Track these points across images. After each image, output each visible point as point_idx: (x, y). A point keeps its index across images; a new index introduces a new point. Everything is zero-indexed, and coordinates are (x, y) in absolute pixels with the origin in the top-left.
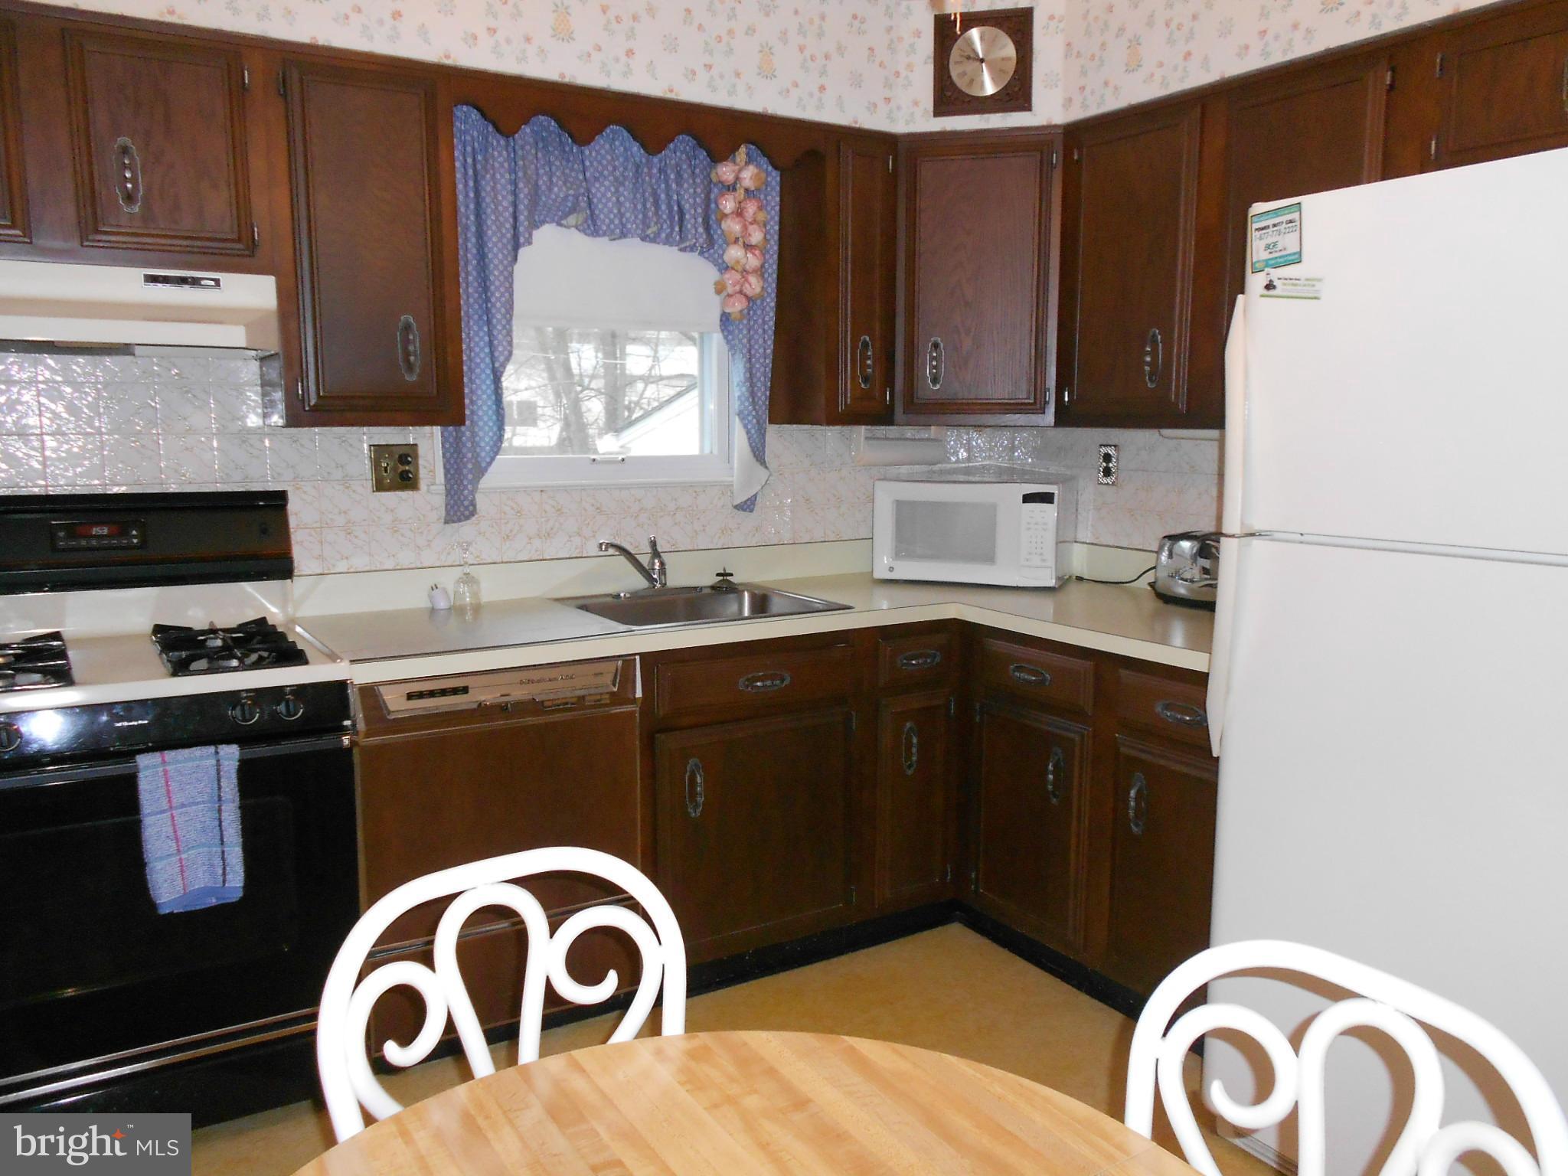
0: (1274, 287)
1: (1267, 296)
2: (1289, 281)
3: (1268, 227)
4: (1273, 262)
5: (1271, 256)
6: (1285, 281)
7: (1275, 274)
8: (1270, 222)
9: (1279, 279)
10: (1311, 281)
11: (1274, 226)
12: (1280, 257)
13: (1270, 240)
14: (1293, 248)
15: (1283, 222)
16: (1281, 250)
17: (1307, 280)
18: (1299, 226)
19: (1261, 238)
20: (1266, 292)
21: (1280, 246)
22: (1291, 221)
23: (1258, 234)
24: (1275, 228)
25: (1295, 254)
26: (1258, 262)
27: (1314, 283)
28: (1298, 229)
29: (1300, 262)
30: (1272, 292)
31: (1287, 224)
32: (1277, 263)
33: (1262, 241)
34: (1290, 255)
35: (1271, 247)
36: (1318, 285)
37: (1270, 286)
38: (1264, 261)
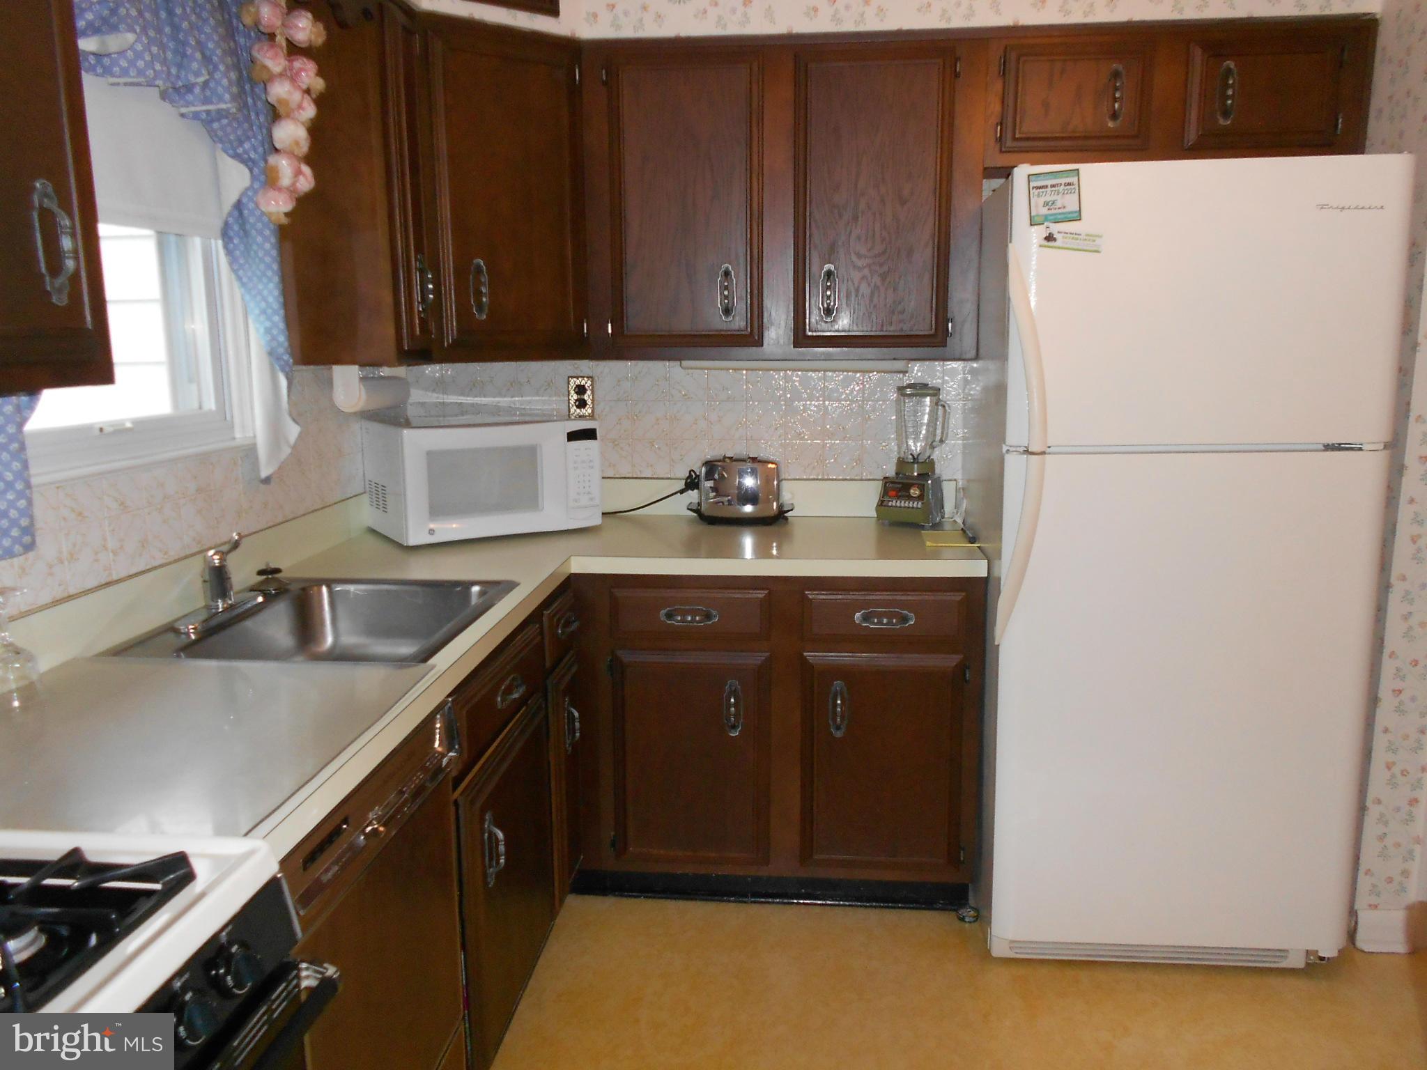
0: (1055, 240)
1: (1045, 246)
2: (1069, 235)
3: (1047, 187)
4: (1052, 217)
5: (1050, 212)
6: (1066, 235)
7: (1055, 228)
8: (1049, 183)
9: (1059, 232)
10: (1092, 237)
11: (1053, 186)
12: (1060, 214)
13: (1049, 198)
14: (1072, 206)
15: (1061, 185)
16: (1059, 208)
17: (1087, 235)
18: (1077, 188)
19: (1039, 195)
20: (1046, 243)
21: (1059, 204)
22: (1069, 184)
23: (1036, 192)
24: (1053, 189)
25: (1076, 212)
26: (1037, 215)
27: (1094, 238)
28: (1077, 191)
29: (1080, 219)
30: (1051, 244)
31: (1065, 186)
32: (1056, 219)
33: (1040, 199)
34: (1070, 213)
35: (1050, 204)
36: (1098, 241)
37: (1050, 238)
38: (1042, 215)
